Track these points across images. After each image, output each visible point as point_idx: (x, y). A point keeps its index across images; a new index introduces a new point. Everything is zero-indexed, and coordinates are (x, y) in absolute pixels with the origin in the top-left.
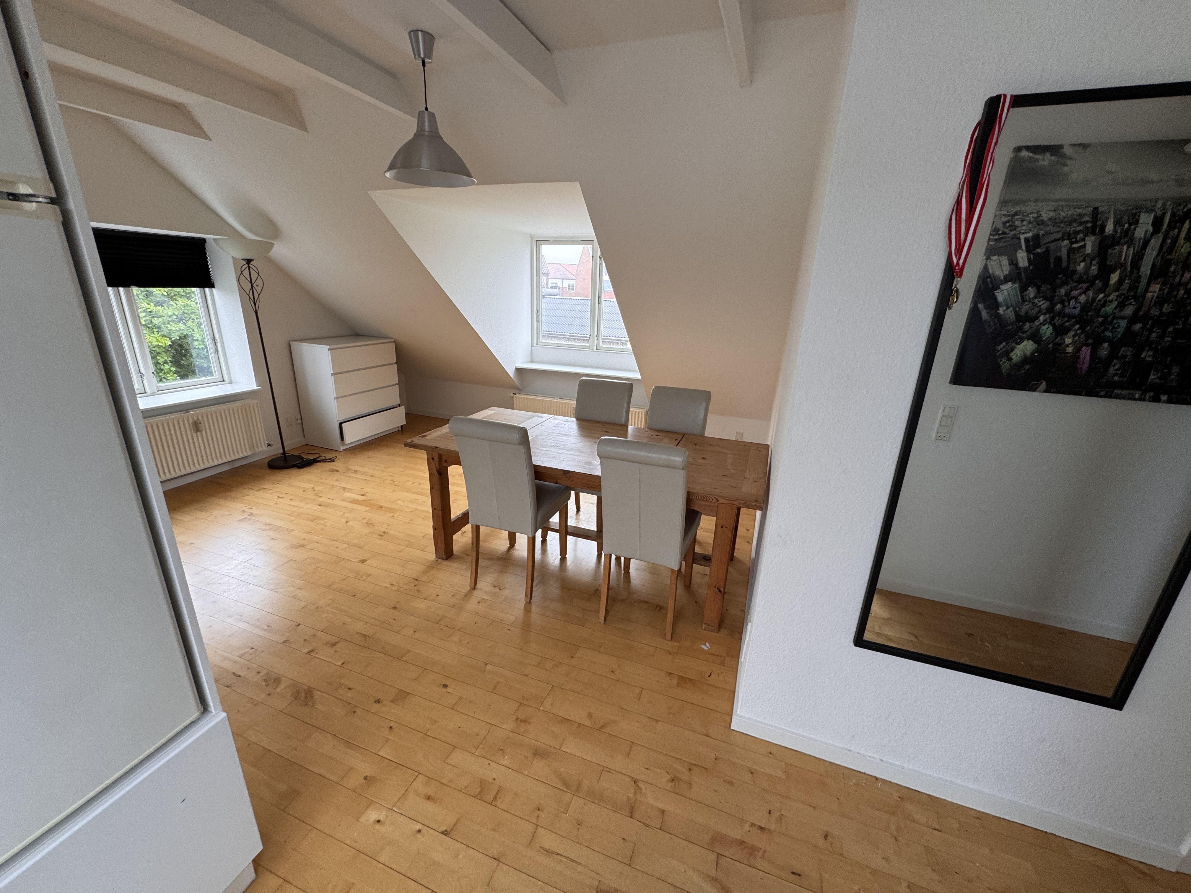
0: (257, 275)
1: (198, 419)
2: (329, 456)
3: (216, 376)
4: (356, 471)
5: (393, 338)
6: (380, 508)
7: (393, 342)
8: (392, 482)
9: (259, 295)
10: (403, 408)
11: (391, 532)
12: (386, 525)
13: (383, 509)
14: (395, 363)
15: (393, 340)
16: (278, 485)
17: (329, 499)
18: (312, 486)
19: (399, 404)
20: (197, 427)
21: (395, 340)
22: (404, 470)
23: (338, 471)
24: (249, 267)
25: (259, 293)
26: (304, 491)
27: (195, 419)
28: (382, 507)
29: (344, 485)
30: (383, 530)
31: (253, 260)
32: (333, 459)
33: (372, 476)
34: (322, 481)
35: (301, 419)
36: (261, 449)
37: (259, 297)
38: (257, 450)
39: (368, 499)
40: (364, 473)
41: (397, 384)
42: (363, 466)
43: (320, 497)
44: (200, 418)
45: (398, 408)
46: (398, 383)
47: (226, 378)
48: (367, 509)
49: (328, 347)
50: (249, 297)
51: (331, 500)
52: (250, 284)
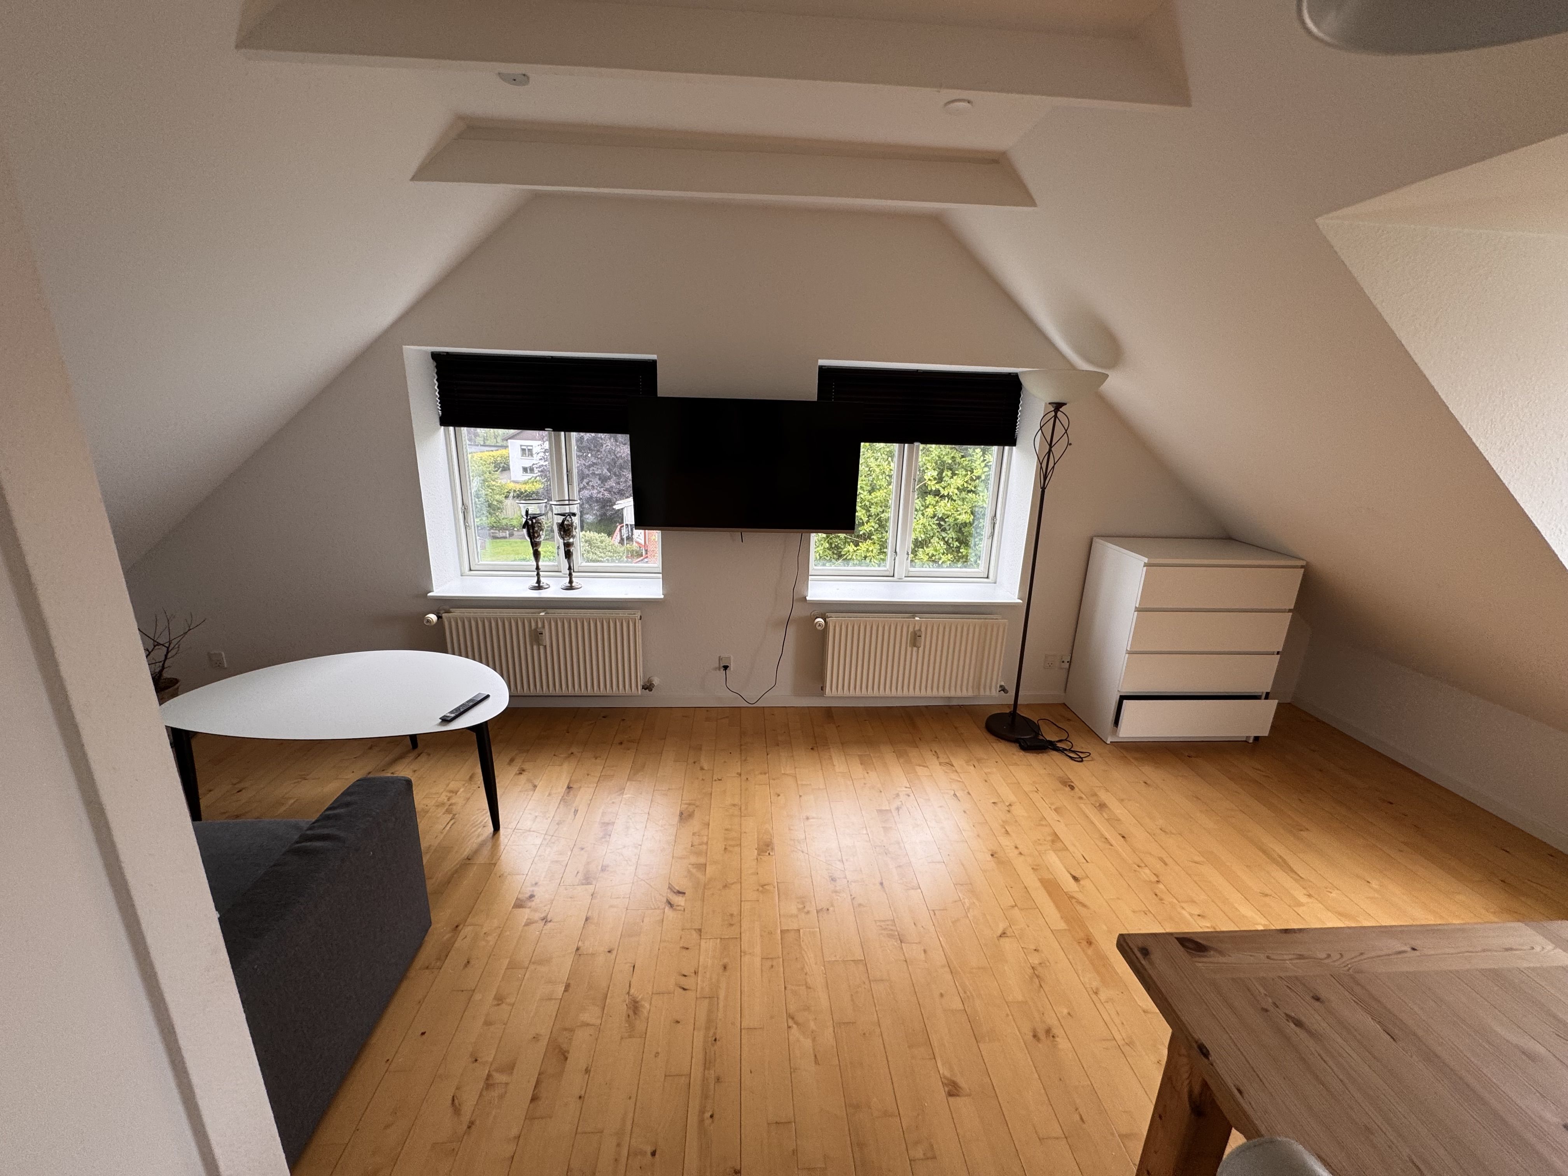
0: (1065, 431)
1: (920, 630)
2: (1080, 744)
3: (981, 569)
4: (1102, 806)
5: (1303, 560)
6: (1084, 943)
7: (1302, 567)
8: (1155, 879)
9: (1055, 464)
10: (1273, 704)
11: (1063, 1043)
12: (1065, 1011)
13: (1090, 952)
14: (1290, 611)
15: (1304, 563)
16: (972, 768)
17: (1016, 847)
18: (1012, 798)
19: (1267, 694)
20: (915, 639)
21: (1307, 563)
22: (1201, 859)
23: (1072, 788)
24: (1056, 417)
25: (1056, 461)
26: (994, 803)
27: (917, 628)
28: (1090, 943)
29: (1061, 829)
30: (1052, 1021)
31: (1064, 404)
32: (1082, 755)
33: (1123, 837)
34: (1035, 797)
35: (1070, 662)
36: (988, 693)
37: (1053, 467)
38: (982, 692)
39: (1080, 897)
40: (1113, 821)
41: (1278, 653)
42: (1121, 801)
43: (1007, 832)
44: (923, 629)
45: (1263, 701)
46: (1280, 650)
47: (991, 576)
48: (1062, 925)
49: (1146, 560)
50: (1041, 467)
51: (1016, 852)
52: (1048, 447)
